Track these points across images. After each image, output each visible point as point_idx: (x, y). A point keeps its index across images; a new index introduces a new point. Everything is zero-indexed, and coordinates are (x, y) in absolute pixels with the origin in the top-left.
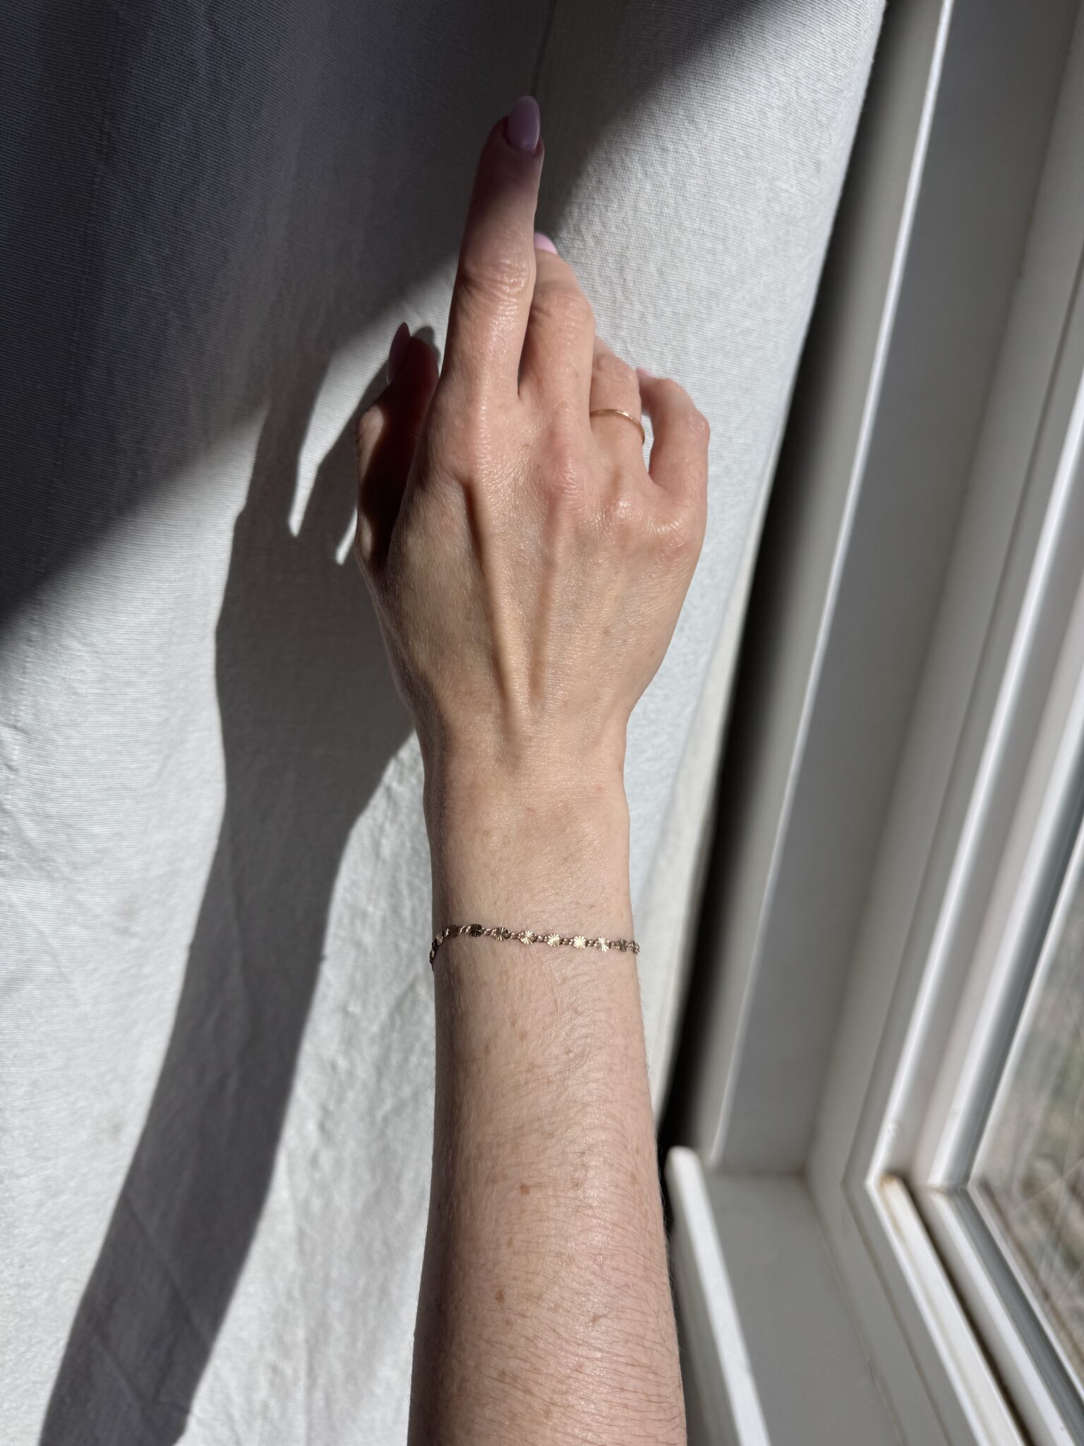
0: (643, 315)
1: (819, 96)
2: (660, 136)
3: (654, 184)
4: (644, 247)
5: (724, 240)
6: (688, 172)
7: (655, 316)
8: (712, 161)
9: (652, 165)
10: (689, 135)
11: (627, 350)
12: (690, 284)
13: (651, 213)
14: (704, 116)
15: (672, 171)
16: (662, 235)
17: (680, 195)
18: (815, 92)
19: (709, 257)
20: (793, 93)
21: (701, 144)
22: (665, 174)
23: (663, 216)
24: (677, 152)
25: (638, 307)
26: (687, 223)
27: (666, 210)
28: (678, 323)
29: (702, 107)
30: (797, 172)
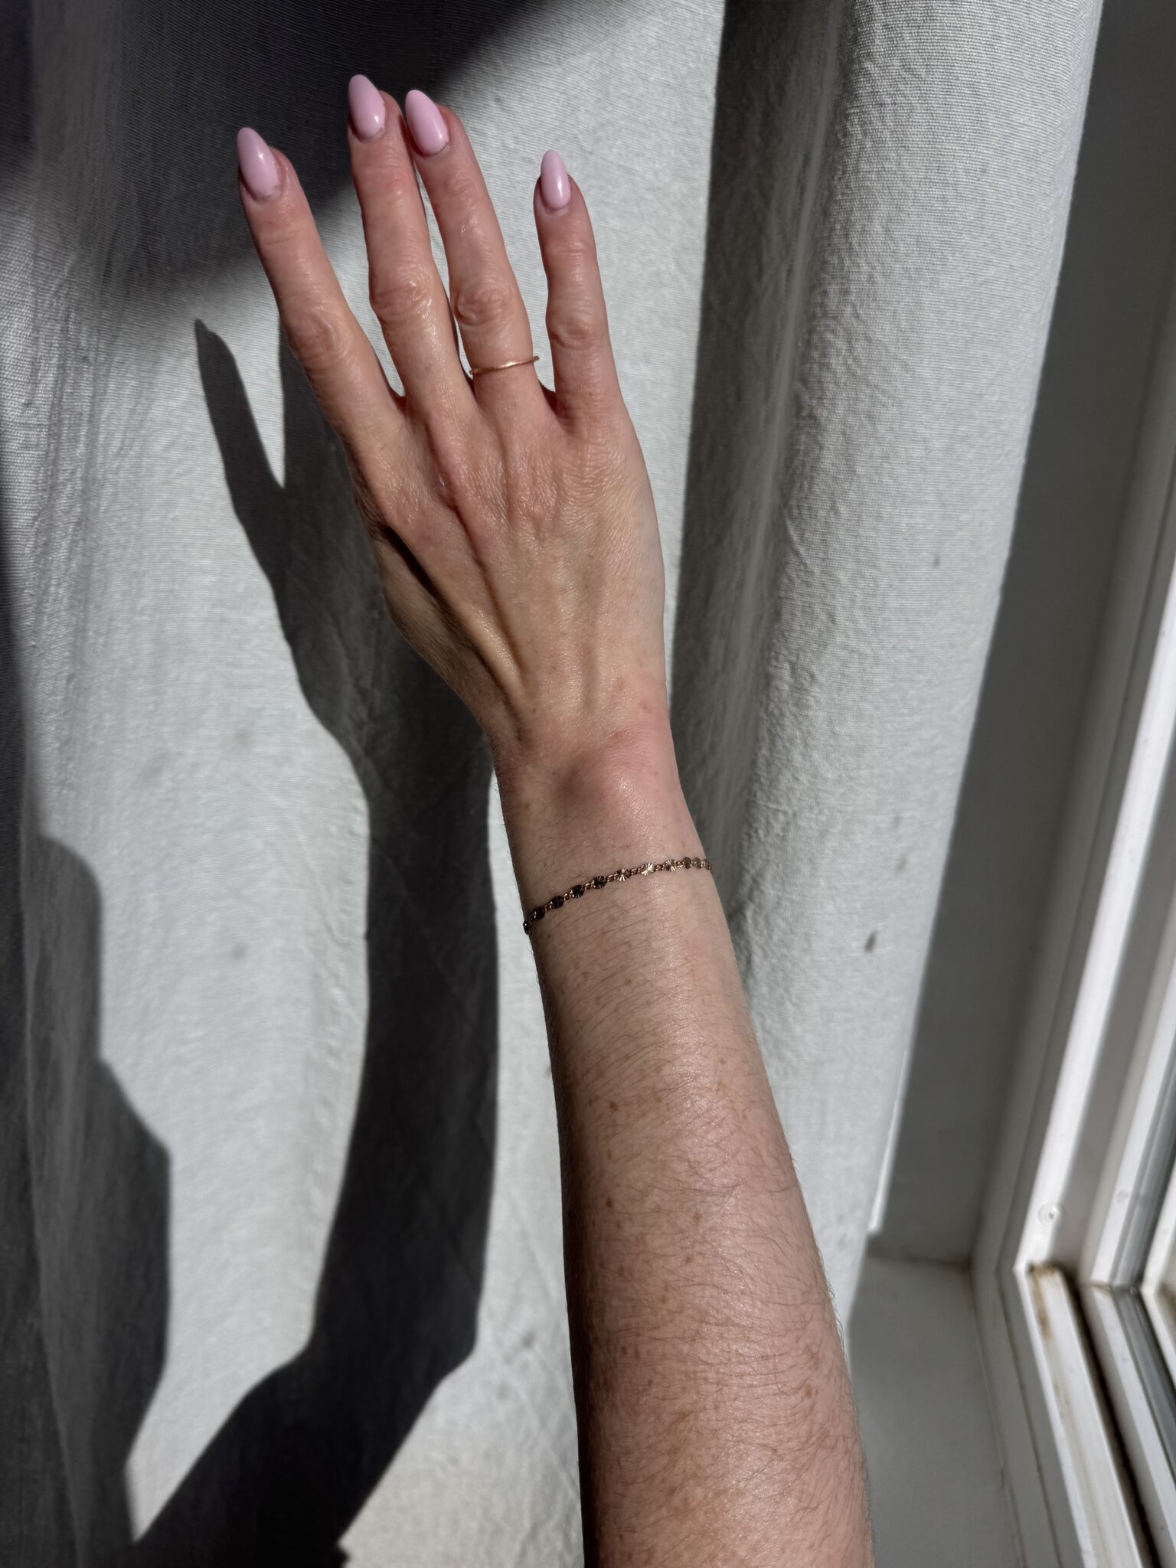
0: (871, 277)
1: (1053, 19)
2: (877, 92)
3: (873, 141)
4: (867, 207)
5: (955, 185)
6: (909, 121)
7: (884, 274)
8: (934, 105)
9: (871, 123)
10: (907, 84)
11: (857, 314)
12: (920, 236)
13: (872, 171)
14: (921, 61)
15: (891, 124)
16: (885, 191)
17: (901, 147)
18: (1050, 15)
19: (939, 206)
20: (1023, 19)
21: (920, 90)
22: (884, 129)
23: (885, 171)
24: (895, 104)
25: (865, 268)
26: (911, 174)
27: (887, 165)
28: (910, 278)
29: (918, 52)
30: (1035, 103)
